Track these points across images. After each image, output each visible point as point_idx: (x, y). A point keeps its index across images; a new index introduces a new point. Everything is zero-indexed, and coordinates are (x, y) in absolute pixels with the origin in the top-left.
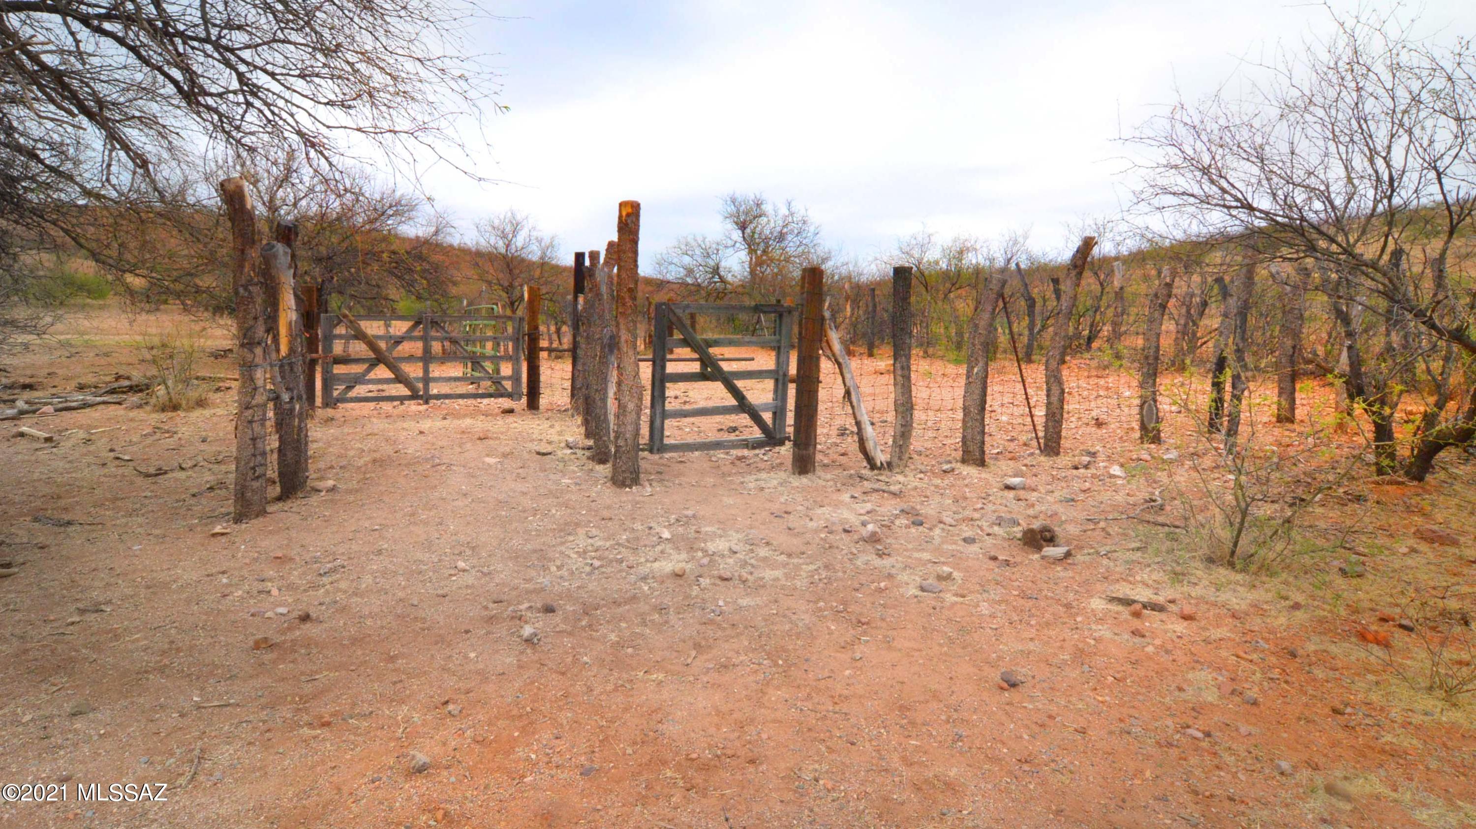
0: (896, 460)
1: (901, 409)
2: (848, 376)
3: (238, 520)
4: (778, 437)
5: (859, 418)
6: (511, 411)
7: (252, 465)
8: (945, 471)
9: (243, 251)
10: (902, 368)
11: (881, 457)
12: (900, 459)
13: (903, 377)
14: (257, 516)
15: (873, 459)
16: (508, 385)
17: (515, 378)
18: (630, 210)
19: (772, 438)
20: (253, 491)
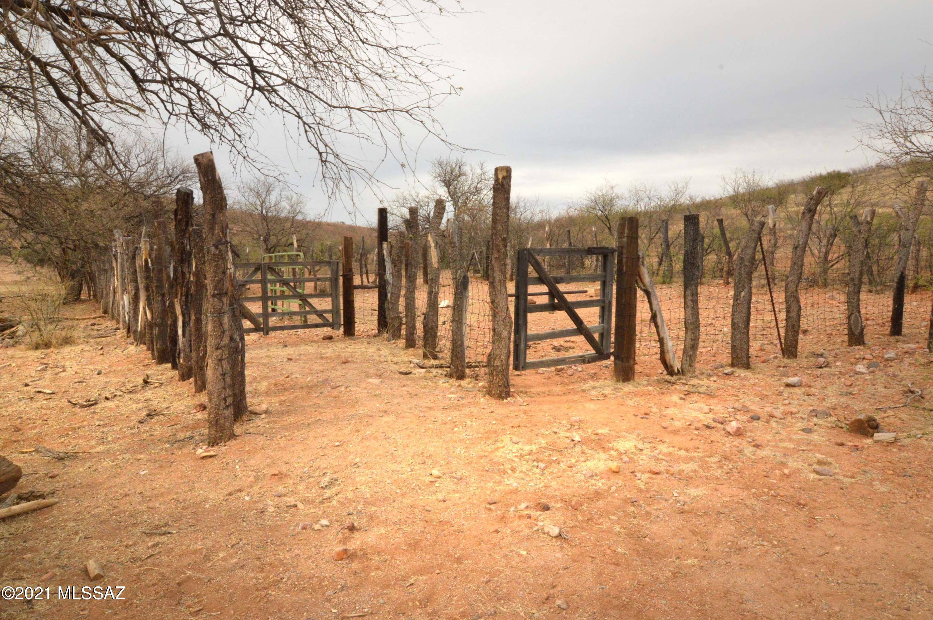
0: (686, 367)
1: (691, 327)
2: (654, 302)
3: (213, 442)
4: (605, 352)
5: (662, 335)
6: (330, 338)
7: (223, 396)
8: (727, 374)
9: (213, 216)
10: (692, 295)
11: (677, 365)
12: (690, 366)
13: (693, 301)
14: (229, 439)
15: (672, 367)
16: (328, 316)
17: (335, 311)
18: (505, 174)
19: (601, 355)
20: (225, 418)
